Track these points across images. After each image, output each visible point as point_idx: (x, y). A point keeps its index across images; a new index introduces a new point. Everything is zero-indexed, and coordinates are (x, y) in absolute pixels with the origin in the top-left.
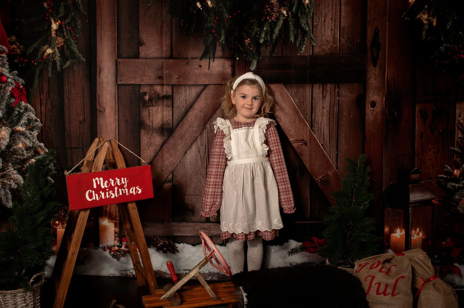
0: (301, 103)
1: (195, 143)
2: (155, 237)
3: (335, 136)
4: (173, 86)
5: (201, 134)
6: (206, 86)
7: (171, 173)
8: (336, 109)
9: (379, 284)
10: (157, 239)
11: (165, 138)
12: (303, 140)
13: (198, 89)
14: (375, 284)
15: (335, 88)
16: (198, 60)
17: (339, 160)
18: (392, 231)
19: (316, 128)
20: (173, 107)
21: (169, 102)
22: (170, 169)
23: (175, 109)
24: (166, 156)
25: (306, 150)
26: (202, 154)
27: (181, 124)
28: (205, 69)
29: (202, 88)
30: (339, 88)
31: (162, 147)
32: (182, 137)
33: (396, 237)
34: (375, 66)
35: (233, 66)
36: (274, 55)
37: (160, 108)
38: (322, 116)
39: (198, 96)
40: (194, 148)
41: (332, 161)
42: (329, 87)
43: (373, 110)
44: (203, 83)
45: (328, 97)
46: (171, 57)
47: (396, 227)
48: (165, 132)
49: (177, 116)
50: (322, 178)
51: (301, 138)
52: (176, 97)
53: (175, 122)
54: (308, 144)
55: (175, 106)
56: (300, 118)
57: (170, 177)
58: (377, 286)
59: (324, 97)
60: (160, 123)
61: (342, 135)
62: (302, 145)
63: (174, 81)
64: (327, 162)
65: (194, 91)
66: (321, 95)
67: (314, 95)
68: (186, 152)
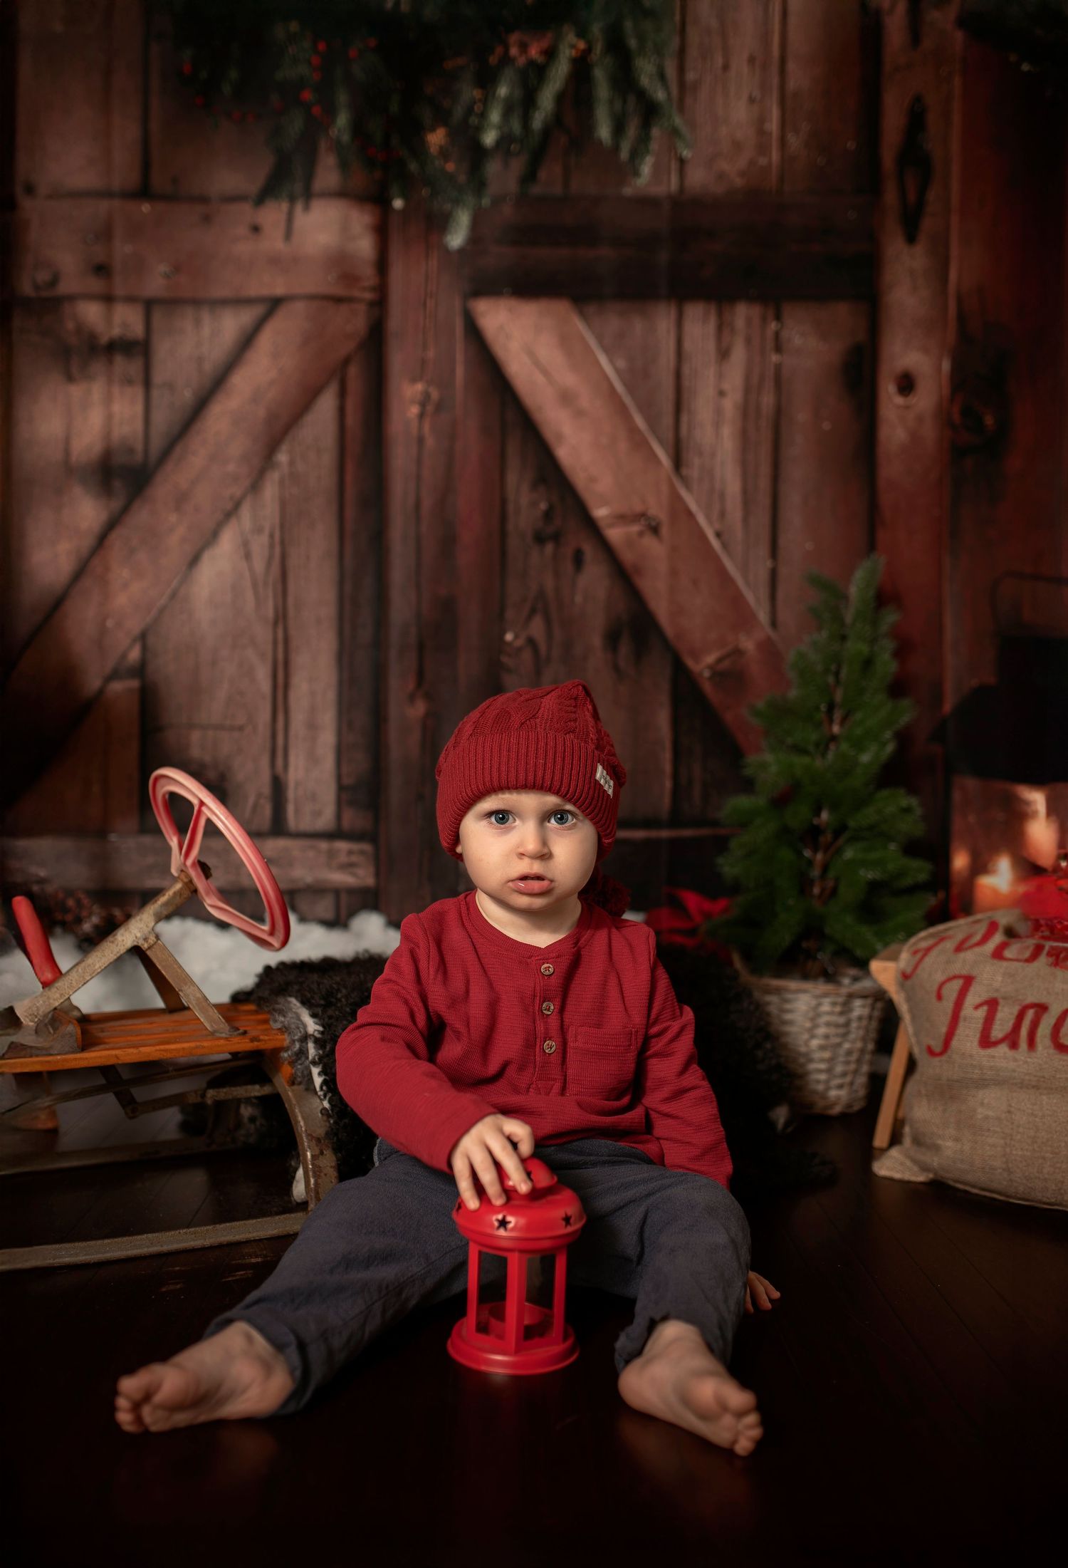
0: (637, 377)
1: (233, 521)
2: (70, 893)
3: (764, 499)
4: (149, 305)
5: (255, 486)
6: (274, 304)
7: (134, 641)
8: (768, 400)
9: (992, 1004)
10: (79, 902)
11: (116, 504)
12: (643, 515)
13: (246, 317)
14: (977, 1007)
15: (764, 320)
16: (246, 208)
17: (781, 594)
18: (980, 866)
19: (694, 468)
20: (147, 384)
21: (135, 367)
22: (134, 625)
23: (155, 393)
24: (120, 573)
25: (655, 551)
26: (259, 565)
27: (178, 450)
28: (273, 241)
29: (258, 310)
30: (778, 317)
31: (102, 538)
32: (181, 500)
33: (995, 891)
34: (911, 239)
35: (382, 232)
36: (536, 190)
37: (97, 389)
38: (717, 425)
39: (247, 341)
40: (227, 542)
41: (756, 599)
42: (742, 314)
43: (907, 407)
44: (265, 292)
45: (739, 354)
46: (144, 191)
47: (995, 850)
48: (117, 484)
49: (163, 419)
50: (720, 660)
51: (638, 508)
52: (162, 349)
53: (157, 444)
54: (664, 531)
55: (158, 377)
56: (633, 430)
57: (135, 654)
58: (982, 1012)
59: (724, 354)
60: (97, 449)
61: (793, 499)
62: (641, 534)
63: (155, 284)
64: (737, 601)
65: (231, 325)
66: (711, 346)
67: (688, 345)
68: (194, 560)
